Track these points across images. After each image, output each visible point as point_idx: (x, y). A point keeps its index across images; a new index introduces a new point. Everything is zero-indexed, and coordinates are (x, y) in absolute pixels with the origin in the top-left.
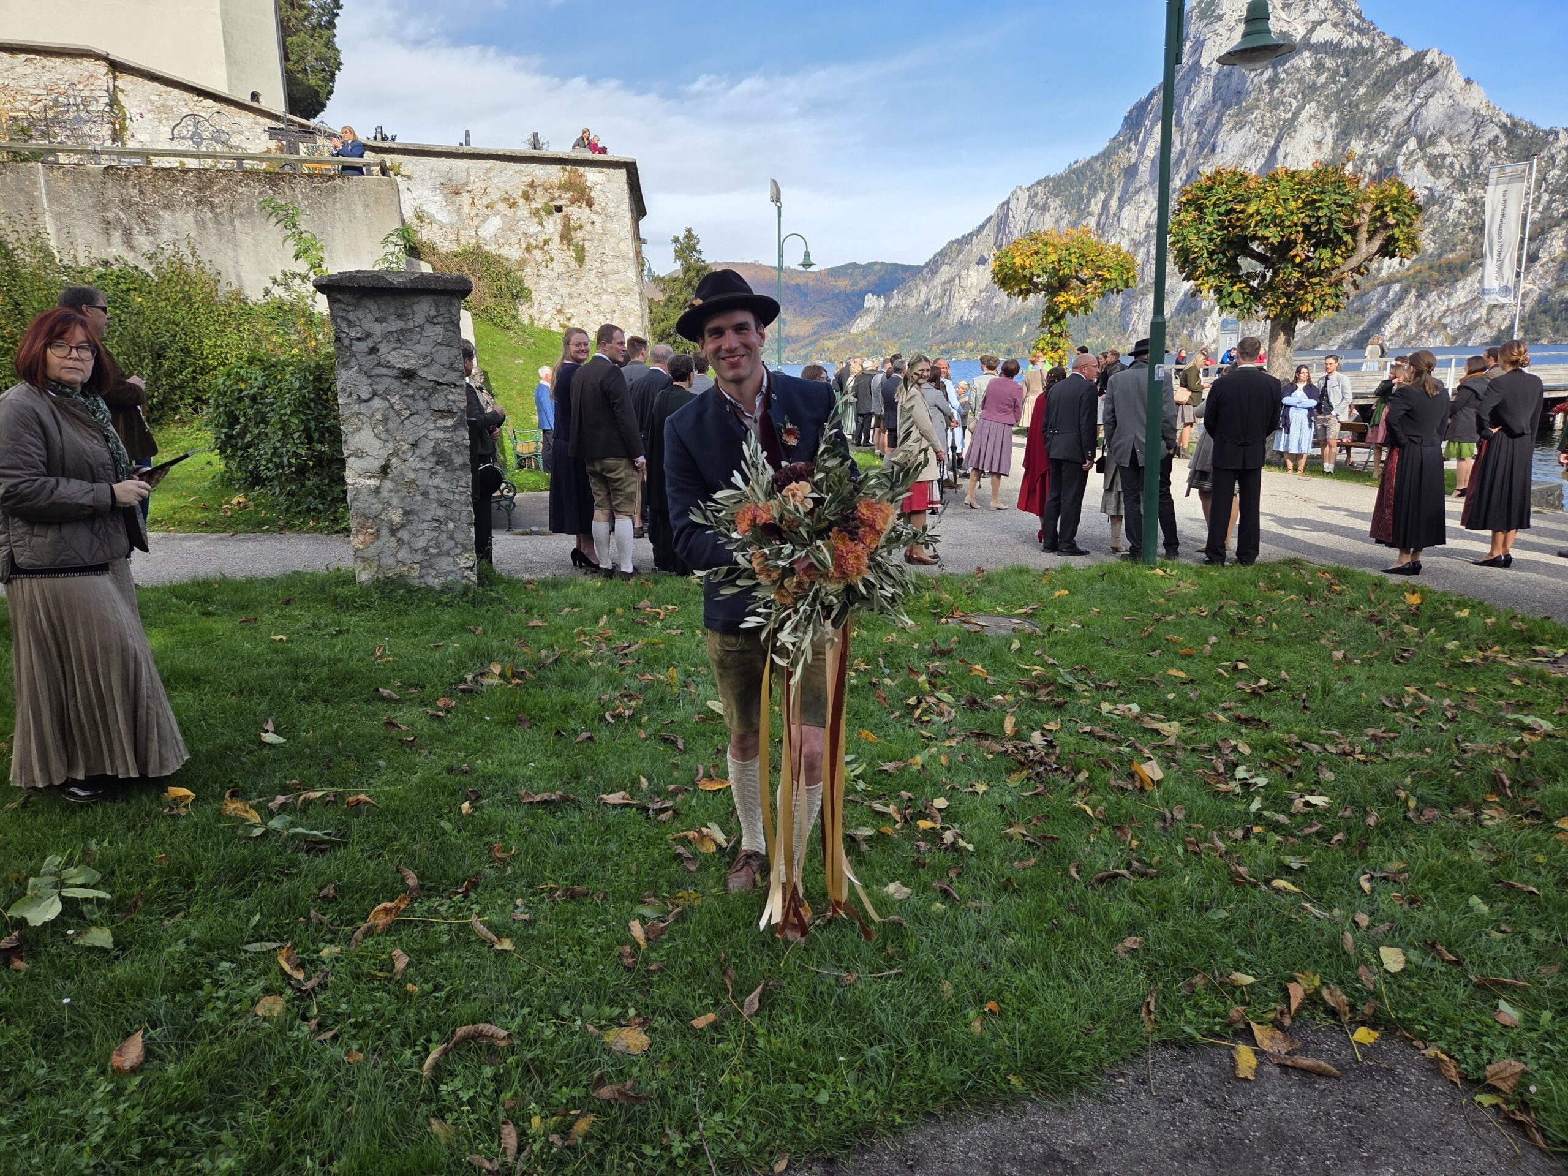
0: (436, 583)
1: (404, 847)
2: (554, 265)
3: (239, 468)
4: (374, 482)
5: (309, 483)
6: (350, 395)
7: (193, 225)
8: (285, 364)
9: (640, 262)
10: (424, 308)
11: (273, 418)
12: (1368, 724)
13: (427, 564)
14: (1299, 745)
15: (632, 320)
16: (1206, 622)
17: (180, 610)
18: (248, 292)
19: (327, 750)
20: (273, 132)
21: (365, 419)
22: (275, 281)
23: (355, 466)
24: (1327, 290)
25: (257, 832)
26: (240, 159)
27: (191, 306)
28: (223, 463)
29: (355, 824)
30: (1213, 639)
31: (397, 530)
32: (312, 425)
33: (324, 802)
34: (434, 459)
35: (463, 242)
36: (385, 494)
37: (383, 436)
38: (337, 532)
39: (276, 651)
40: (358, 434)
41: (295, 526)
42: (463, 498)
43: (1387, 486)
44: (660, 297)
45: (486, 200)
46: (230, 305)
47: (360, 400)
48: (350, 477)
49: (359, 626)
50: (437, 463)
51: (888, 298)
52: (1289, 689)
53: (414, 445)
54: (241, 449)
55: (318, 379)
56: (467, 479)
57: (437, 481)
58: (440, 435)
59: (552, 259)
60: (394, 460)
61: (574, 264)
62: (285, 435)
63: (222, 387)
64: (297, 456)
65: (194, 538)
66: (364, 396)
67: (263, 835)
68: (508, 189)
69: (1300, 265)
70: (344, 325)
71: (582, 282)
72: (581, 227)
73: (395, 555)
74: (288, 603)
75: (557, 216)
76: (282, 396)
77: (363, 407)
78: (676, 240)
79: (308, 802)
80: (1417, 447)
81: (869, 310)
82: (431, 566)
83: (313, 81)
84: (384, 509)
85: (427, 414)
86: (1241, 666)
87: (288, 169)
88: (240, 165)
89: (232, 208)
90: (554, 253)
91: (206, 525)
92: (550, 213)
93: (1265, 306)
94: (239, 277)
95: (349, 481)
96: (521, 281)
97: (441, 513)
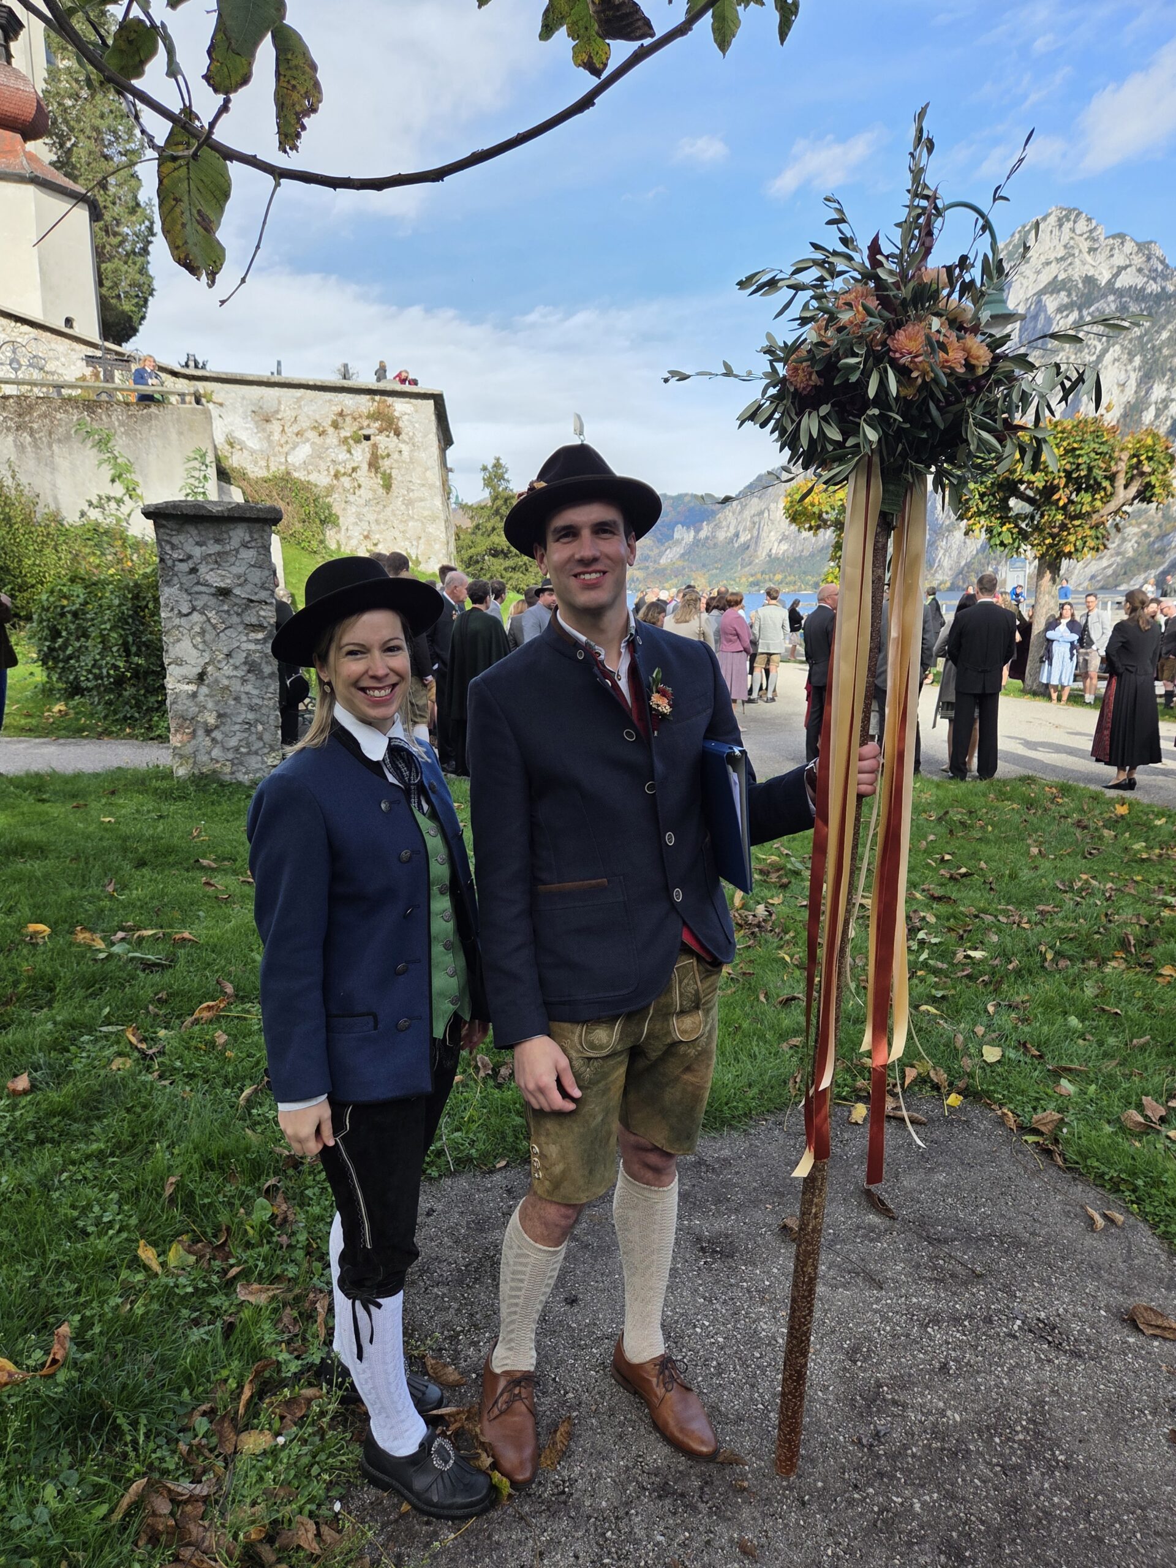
0: (245, 779)
1: (223, 969)
2: (362, 491)
3: (60, 679)
4: (192, 688)
5: (126, 694)
6: (172, 610)
7: (13, 449)
8: (105, 583)
9: (446, 490)
10: (239, 534)
11: (94, 633)
12: (1040, 902)
13: (237, 762)
14: (976, 916)
15: (437, 547)
16: (932, 825)
17: (17, 797)
18: (64, 514)
19: (156, 903)
20: (90, 360)
21: (185, 631)
22: (91, 504)
23: (175, 673)
24: (1088, 532)
25: (102, 956)
26: (58, 387)
27: (11, 526)
28: (45, 674)
29: (181, 952)
30: (932, 837)
31: (212, 731)
32: (130, 639)
33: (155, 939)
34: (246, 668)
35: (273, 468)
36: (201, 698)
37: (200, 646)
38: (152, 739)
39: (106, 830)
40: (178, 645)
41: (112, 732)
42: (271, 703)
43: (1106, 710)
44: (468, 524)
45: (295, 428)
46: (48, 526)
47: (181, 615)
48: (170, 683)
49: (177, 813)
50: (249, 671)
51: (697, 531)
52: (984, 876)
53: (229, 655)
54: (62, 661)
55: (136, 597)
56: (275, 686)
57: (249, 688)
58: (252, 647)
59: (360, 486)
60: (210, 669)
61: (381, 491)
62: (104, 649)
63: (45, 604)
64: (116, 667)
65: (19, 742)
66: (185, 611)
67: (106, 958)
68: (317, 417)
69: (1064, 507)
70: (168, 548)
71: (389, 510)
72: (388, 455)
73: (209, 753)
74: (113, 793)
75: (366, 444)
76: (102, 612)
77: (183, 620)
78: (485, 469)
79: (141, 939)
80: (1133, 675)
81: (679, 542)
82: (241, 764)
83: (127, 306)
84: (200, 712)
85: (241, 628)
86: (947, 857)
87: (104, 397)
88: (59, 393)
89: (50, 433)
90: (362, 480)
91: (30, 730)
92: (358, 441)
93: (1033, 546)
94: (55, 498)
95: (169, 686)
96: (329, 507)
97: (251, 716)
